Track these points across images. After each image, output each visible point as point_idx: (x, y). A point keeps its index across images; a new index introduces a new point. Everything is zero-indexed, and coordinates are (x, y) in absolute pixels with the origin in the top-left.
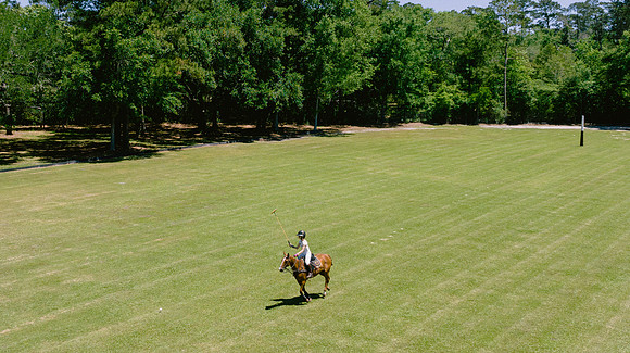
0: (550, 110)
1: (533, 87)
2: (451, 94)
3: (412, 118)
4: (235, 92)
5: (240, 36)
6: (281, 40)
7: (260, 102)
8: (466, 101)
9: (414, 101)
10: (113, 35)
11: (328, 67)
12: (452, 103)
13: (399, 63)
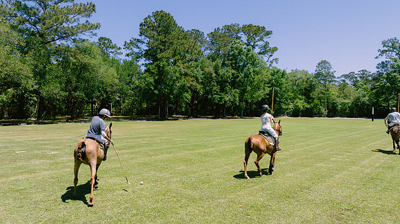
0: (347, 111)
1: (339, 101)
2: (301, 104)
3: (283, 114)
4: (210, 96)
5: (213, 72)
6: (230, 74)
7: (221, 101)
8: (309, 106)
9: (284, 107)
10: (164, 65)
11: (249, 88)
12: (302, 108)
13: (278, 89)
